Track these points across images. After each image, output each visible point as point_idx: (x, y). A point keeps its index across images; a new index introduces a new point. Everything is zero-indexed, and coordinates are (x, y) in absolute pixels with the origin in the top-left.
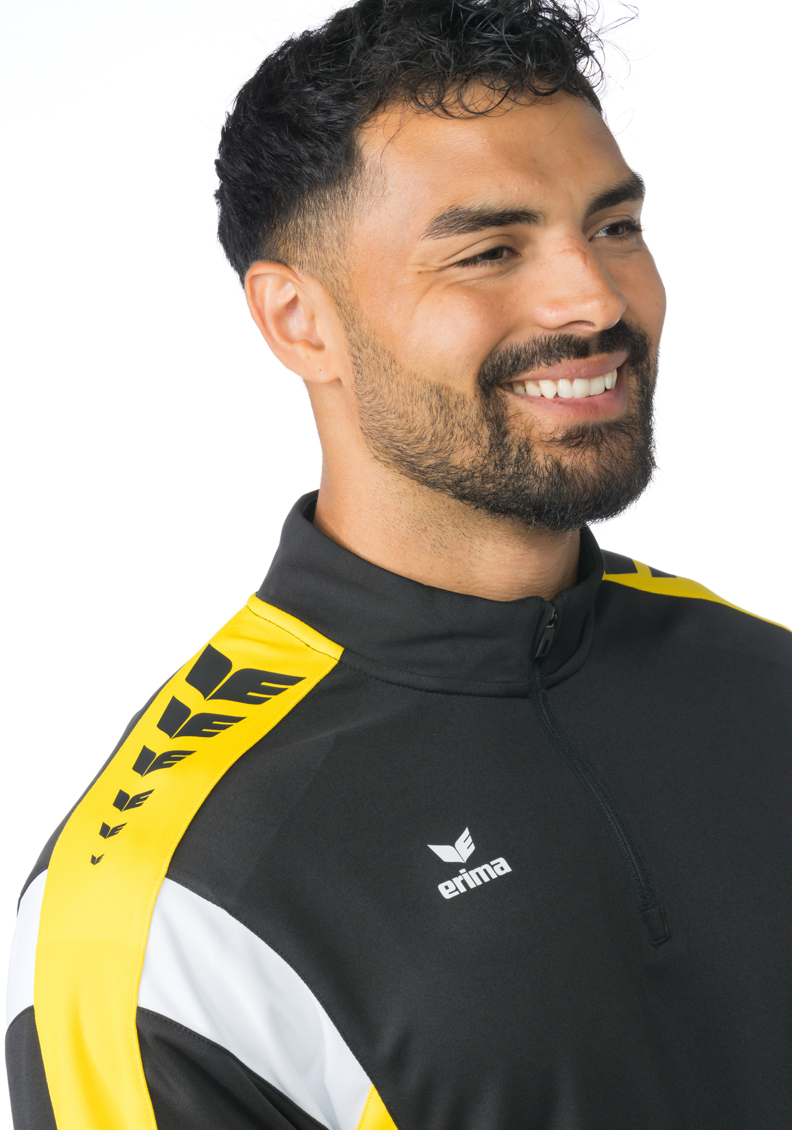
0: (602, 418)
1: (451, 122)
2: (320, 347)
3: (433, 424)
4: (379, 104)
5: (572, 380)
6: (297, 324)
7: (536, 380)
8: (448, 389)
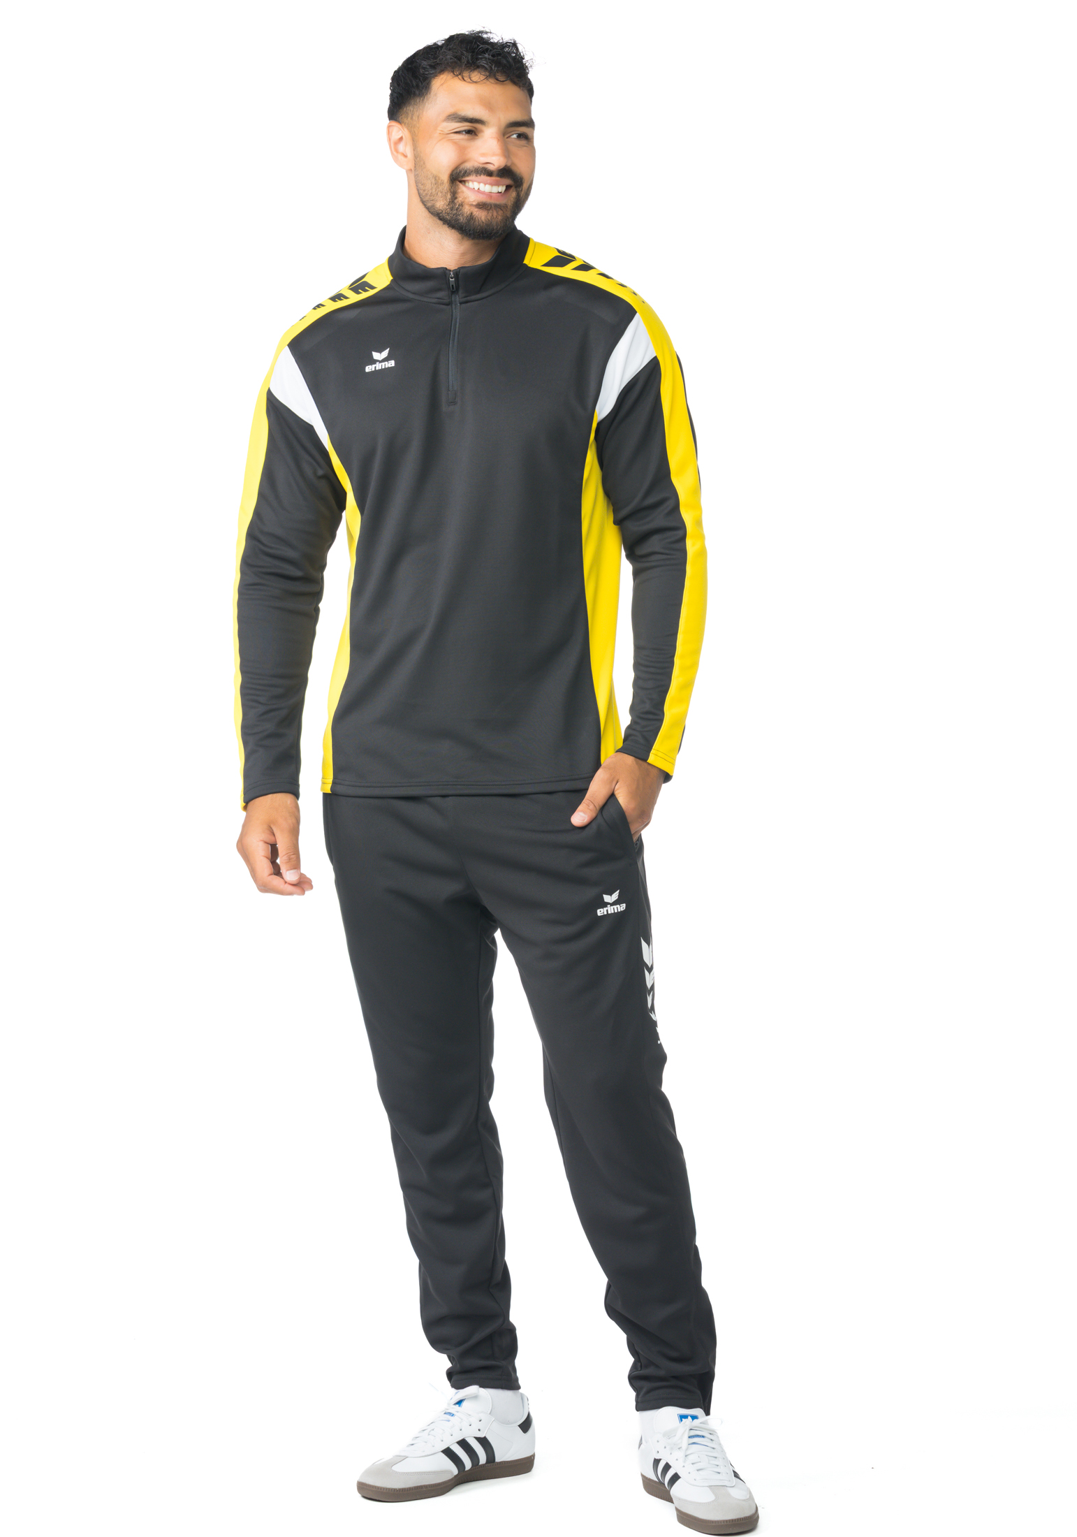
0: (493, 201)
1: (464, 82)
2: (406, 156)
3: (432, 189)
4: (442, 71)
5: (485, 184)
6: (401, 147)
7: (473, 181)
8: (439, 178)
